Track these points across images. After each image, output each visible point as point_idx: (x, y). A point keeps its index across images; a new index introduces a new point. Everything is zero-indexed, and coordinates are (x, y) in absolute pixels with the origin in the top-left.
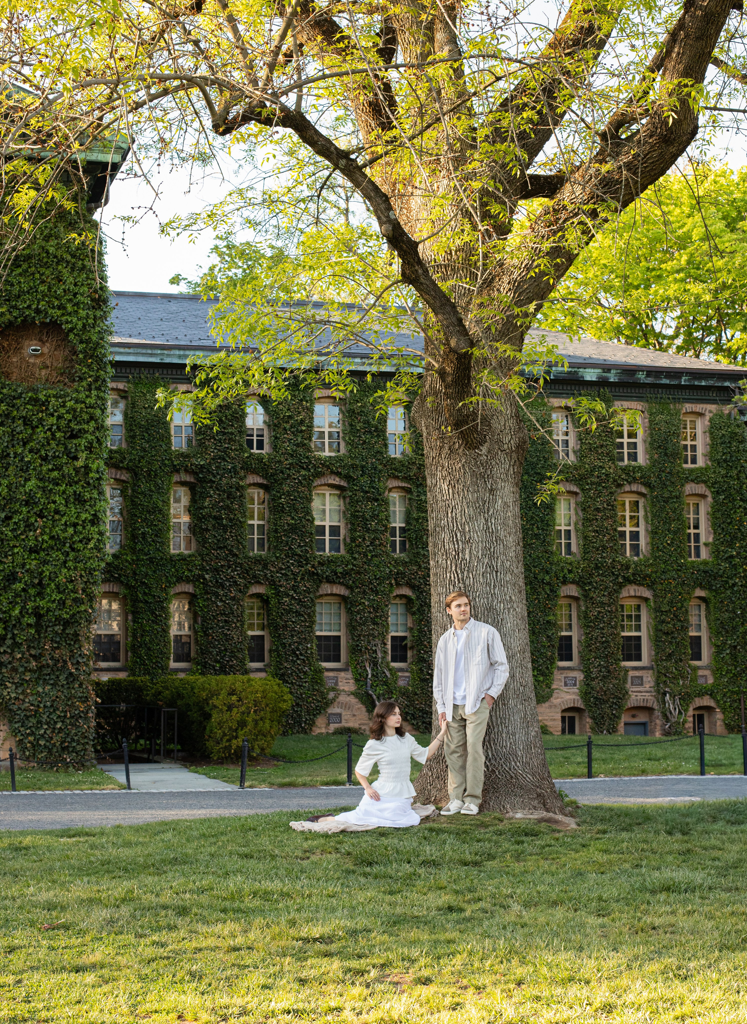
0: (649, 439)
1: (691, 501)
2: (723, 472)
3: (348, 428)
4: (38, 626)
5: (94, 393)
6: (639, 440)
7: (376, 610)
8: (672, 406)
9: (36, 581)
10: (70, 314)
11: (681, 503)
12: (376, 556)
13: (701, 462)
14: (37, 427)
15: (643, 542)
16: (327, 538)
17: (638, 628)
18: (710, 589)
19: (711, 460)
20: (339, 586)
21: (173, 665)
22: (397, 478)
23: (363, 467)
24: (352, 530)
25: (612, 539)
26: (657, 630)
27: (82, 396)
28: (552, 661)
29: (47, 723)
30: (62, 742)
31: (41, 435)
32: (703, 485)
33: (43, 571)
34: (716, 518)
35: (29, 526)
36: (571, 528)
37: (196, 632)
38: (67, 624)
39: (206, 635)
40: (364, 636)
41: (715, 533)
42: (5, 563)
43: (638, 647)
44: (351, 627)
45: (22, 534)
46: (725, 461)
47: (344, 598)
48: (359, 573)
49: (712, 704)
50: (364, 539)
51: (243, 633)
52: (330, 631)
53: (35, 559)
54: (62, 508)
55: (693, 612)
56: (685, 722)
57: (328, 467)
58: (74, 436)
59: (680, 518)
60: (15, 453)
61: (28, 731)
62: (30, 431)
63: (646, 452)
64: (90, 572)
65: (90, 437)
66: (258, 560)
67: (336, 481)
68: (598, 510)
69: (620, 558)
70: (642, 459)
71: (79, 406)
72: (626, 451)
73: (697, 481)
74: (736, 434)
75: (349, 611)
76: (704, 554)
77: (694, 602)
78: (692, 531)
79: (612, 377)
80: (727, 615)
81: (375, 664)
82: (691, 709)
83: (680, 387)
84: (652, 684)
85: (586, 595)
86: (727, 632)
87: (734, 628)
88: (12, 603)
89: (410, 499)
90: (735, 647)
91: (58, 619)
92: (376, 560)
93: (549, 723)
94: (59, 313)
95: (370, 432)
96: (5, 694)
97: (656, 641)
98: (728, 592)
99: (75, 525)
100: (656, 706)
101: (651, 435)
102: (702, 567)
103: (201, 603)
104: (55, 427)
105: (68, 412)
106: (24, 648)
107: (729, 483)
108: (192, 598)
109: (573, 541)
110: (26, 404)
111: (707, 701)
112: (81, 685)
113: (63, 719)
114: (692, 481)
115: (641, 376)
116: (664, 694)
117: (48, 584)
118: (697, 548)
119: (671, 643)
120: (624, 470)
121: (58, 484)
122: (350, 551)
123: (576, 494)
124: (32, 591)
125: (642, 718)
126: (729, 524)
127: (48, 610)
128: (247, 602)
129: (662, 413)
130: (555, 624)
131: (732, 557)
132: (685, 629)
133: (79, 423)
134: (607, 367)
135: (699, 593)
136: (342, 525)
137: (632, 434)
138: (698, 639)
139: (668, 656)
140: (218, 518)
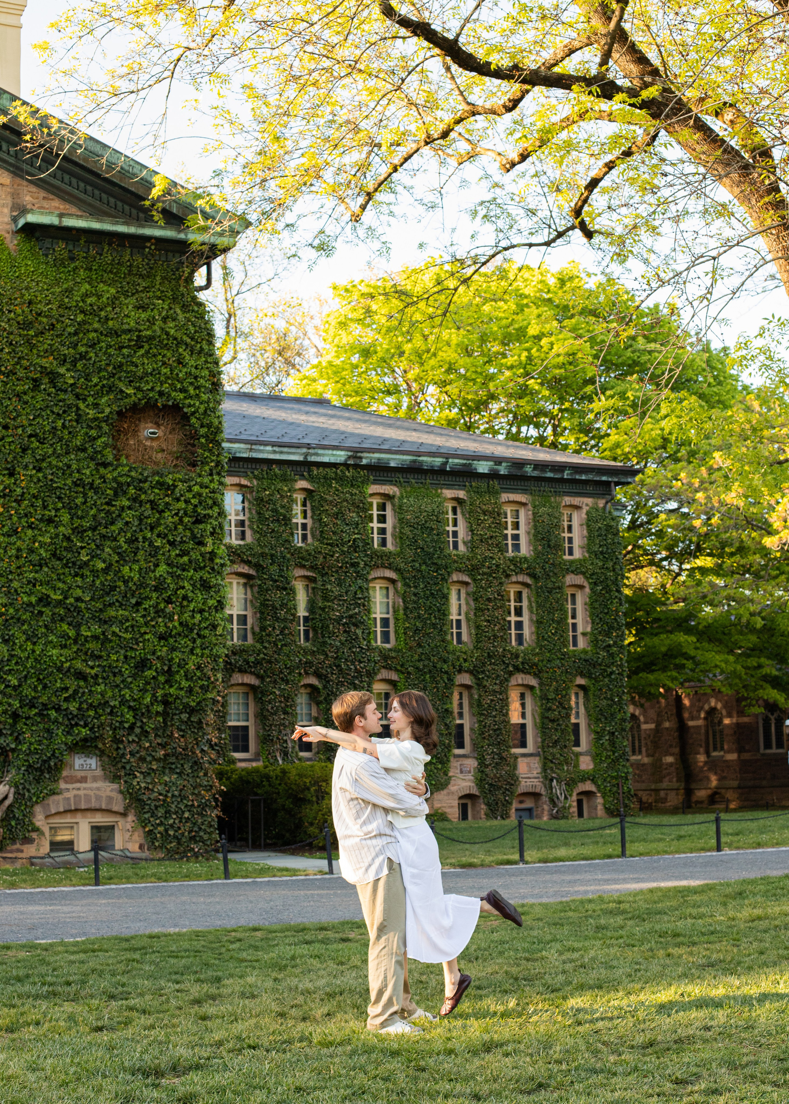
0: (533, 531)
1: (569, 592)
2: (600, 564)
3: (256, 517)
5: (216, 477)
6: (522, 532)
7: (287, 699)
8: (553, 499)
9: (166, 668)
10: (191, 397)
11: (561, 594)
12: (285, 645)
13: (577, 554)
14: (163, 511)
15: (527, 631)
16: (235, 626)
17: (524, 716)
18: (590, 677)
19: (588, 552)
20: (249, 676)
22: (303, 567)
23: (272, 555)
24: (262, 619)
25: (502, 629)
26: (543, 717)
27: (206, 480)
28: (449, 748)
29: (176, 813)
30: (190, 832)
31: (169, 519)
32: (581, 576)
33: (172, 658)
34: (594, 608)
35: (159, 612)
36: (462, 617)
40: (276, 726)
41: (593, 623)
42: (136, 650)
43: (524, 735)
44: (262, 717)
45: (152, 620)
46: (602, 553)
47: (252, 688)
48: (270, 662)
49: (593, 788)
50: (274, 628)
52: (239, 721)
53: (164, 646)
54: (190, 594)
55: (575, 699)
56: (570, 806)
57: (239, 555)
58: (198, 522)
59: (560, 608)
60: (144, 538)
61: (158, 821)
62: (157, 515)
63: (530, 543)
65: (215, 523)
67: (245, 569)
68: (489, 600)
69: (508, 648)
70: (525, 550)
71: (205, 491)
72: (510, 542)
73: (575, 572)
74: (611, 527)
75: (259, 700)
76: (582, 643)
77: (575, 690)
78: (571, 621)
79: (503, 470)
80: (605, 702)
81: (284, 754)
82: (575, 794)
83: (562, 480)
84: (539, 770)
85: (479, 684)
86: (606, 719)
87: (612, 715)
88: (144, 691)
89: (313, 589)
90: (613, 733)
92: (286, 649)
93: (447, 810)
94: (182, 396)
95: (278, 520)
96: (135, 783)
97: (542, 728)
98: (606, 680)
99: (201, 611)
100: (543, 792)
101: (535, 527)
102: (582, 656)
104: (182, 512)
105: (194, 497)
106: (152, 736)
107: (605, 575)
109: (465, 630)
110: (153, 488)
111: (588, 786)
112: (206, 774)
113: (190, 808)
114: (572, 572)
115: (529, 470)
116: (551, 780)
117: (178, 671)
118: (575, 637)
119: (556, 730)
120: (512, 560)
121: (184, 570)
122: (260, 640)
123: (467, 584)
124: (162, 679)
125: (529, 804)
126: (606, 614)
127: (177, 698)
129: (544, 506)
130: (452, 713)
131: (609, 646)
132: (568, 716)
133: (205, 509)
134: (498, 461)
135: (580, 681)
136: (249, 614)
137: (516, 526)
138: (577, 726)
139: (556, 742)
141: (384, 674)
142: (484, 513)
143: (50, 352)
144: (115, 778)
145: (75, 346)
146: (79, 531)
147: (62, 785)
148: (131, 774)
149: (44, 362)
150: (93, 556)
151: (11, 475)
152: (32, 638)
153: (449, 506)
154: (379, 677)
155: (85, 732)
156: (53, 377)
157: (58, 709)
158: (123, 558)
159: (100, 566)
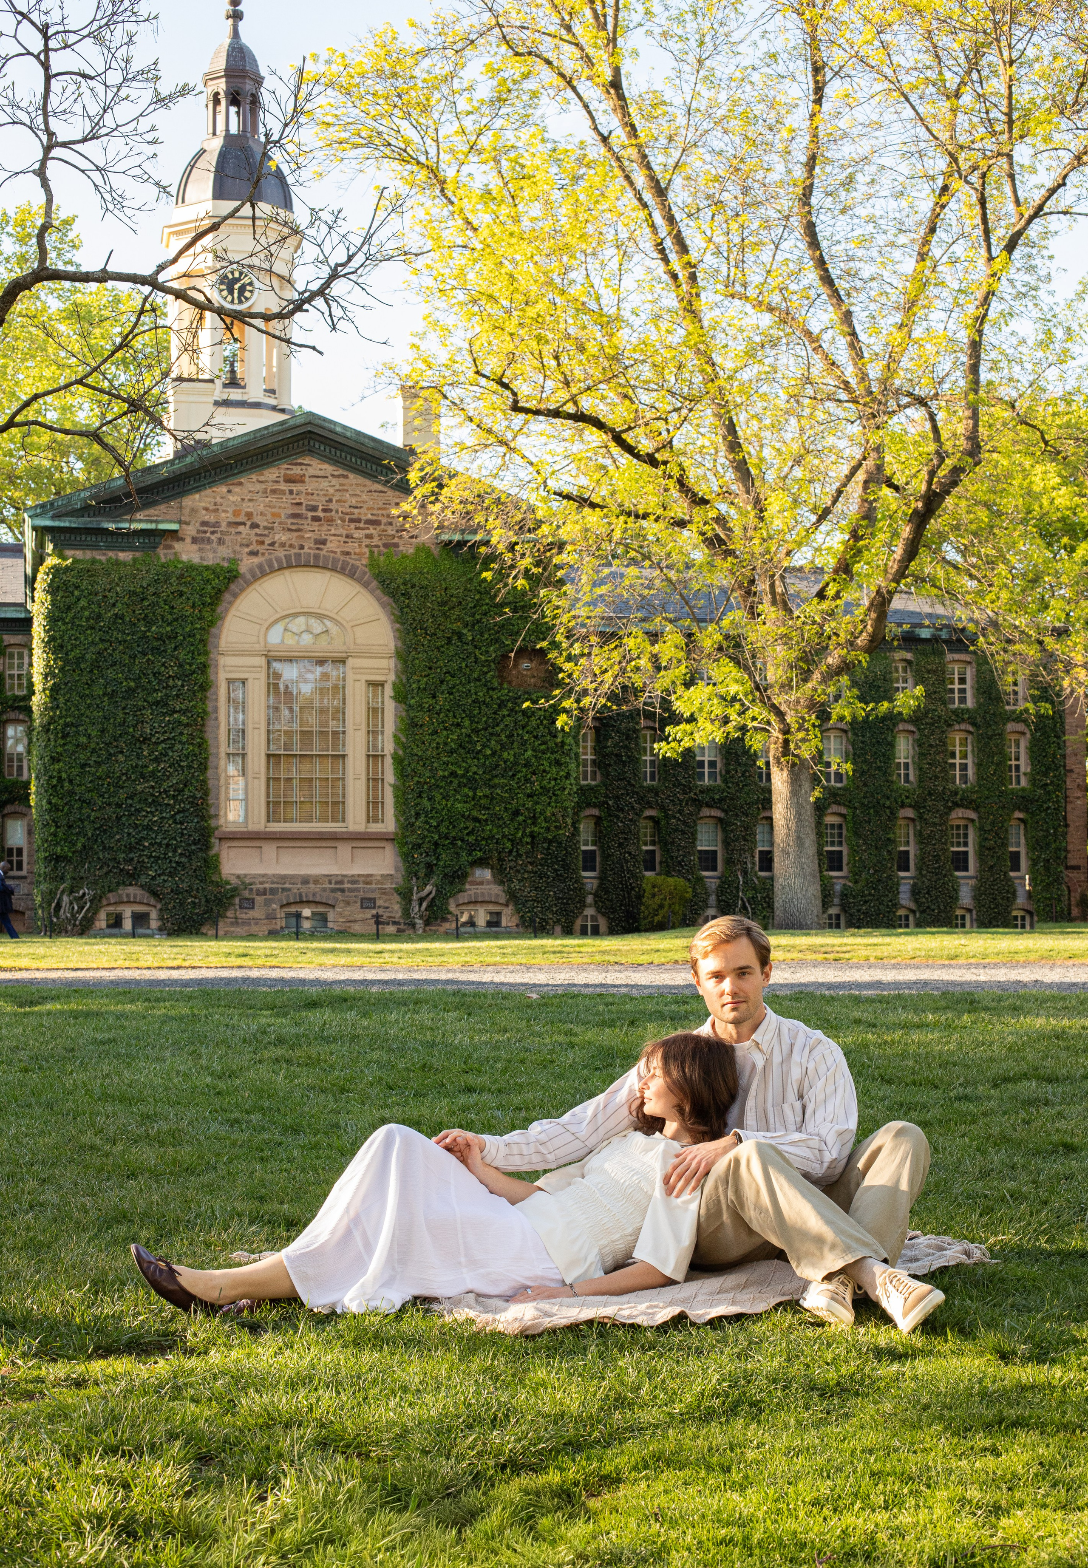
0: (976, 686)
1: (1012, 737)
4: (532, 843)
6: (968, 686)
7: (746, 829)
9: (532, 815)
11: (1003, 739)
12: (746, 786)
13: (1021, 705)
15: (970, 772)
16: (706, 770)
17: (966, 844)
18: (1027, 812)
20: (716, 810)
24: (727, 764)
25: (943, 770)
26: (981, 846)
32: (1022, 724)
33: (536, 809)
34: (1034, 752)
35: (527, 780)
36: (909, 761)
37: (600, 847)
38: (550, 842)
40: (736, 850)
41: (1032, 764)
42: (512, 804)
43: (966, 860)
44: (726, 843)
45: (522, 785)
47: (720, 820)
48: (732, 799)
50: (736, 772)
51: (639, 848)
52: (709, 846)
53: (531, 801)
54: (547, 769)
55: (1013, 831)
59: (1001, 752)
61: (527, 910)
62: (526, 720)
63: (974, 696)
64: (566, 809)
66: (651, 789)
68: (931, 746)
69: (950, 786)
70: (970, 703)
72: (956, 695)
73: (1017, 720)
75: (724, 830)
76: (1024, 782)
78: (1013, 763)
79: (943, 636)
80: (1041, 834)
81: (745, 873)
84: (975, 891)
85: (921, 817)
86: (1041, 848)
87: (1047, 845)
88: (517, 829)
90: (1047, 861)
91: (545, 839)
92: (746, 789)
96: (513, 886)
97: (980, 855)
98: (1043, 814)
99: (555, 779)
101: (978, 682)
102: (1020, 793)
103: (605, 823)
104: (542, 717)
105: (550, 707)
106: (524, 857)
107: (1045, 722)
108: (598, 820)
109: (911, 771)
110: (524, 702)
114: (1013, 720)
117: (540, 817)
118: (1018, 777)
119: (993, 857)
120: (954, 712)
122: (725, 781)
123: (913, 732)
124: (529, 822)
126: (1044, 756)
128: (643, 823)
130: (894, 841)
131: (1046, 784)
132: (1004, 845)
133: (557, 714)
135: (1018, 814)
136: (718, 760)
137: (962, 681)
138: (1017, 854)
139: (990, 868)
140: (618, 756)
141: (834, 808)
142: (929, 672)
143: (459, 619)
144: (502, 883)
145: (473, 615)
146: (476, 731)
147: (467, 886)
148: (510, 880)
149: (455, 627)
150: (484, 746)
151: (434, 697)
152: (446, 797)
153: (900, 666)
154: (830, 811)
155: (479, 854)
156: (460, 636)
157: (463, 840)
158: (503, 747)
159: (489, 752)
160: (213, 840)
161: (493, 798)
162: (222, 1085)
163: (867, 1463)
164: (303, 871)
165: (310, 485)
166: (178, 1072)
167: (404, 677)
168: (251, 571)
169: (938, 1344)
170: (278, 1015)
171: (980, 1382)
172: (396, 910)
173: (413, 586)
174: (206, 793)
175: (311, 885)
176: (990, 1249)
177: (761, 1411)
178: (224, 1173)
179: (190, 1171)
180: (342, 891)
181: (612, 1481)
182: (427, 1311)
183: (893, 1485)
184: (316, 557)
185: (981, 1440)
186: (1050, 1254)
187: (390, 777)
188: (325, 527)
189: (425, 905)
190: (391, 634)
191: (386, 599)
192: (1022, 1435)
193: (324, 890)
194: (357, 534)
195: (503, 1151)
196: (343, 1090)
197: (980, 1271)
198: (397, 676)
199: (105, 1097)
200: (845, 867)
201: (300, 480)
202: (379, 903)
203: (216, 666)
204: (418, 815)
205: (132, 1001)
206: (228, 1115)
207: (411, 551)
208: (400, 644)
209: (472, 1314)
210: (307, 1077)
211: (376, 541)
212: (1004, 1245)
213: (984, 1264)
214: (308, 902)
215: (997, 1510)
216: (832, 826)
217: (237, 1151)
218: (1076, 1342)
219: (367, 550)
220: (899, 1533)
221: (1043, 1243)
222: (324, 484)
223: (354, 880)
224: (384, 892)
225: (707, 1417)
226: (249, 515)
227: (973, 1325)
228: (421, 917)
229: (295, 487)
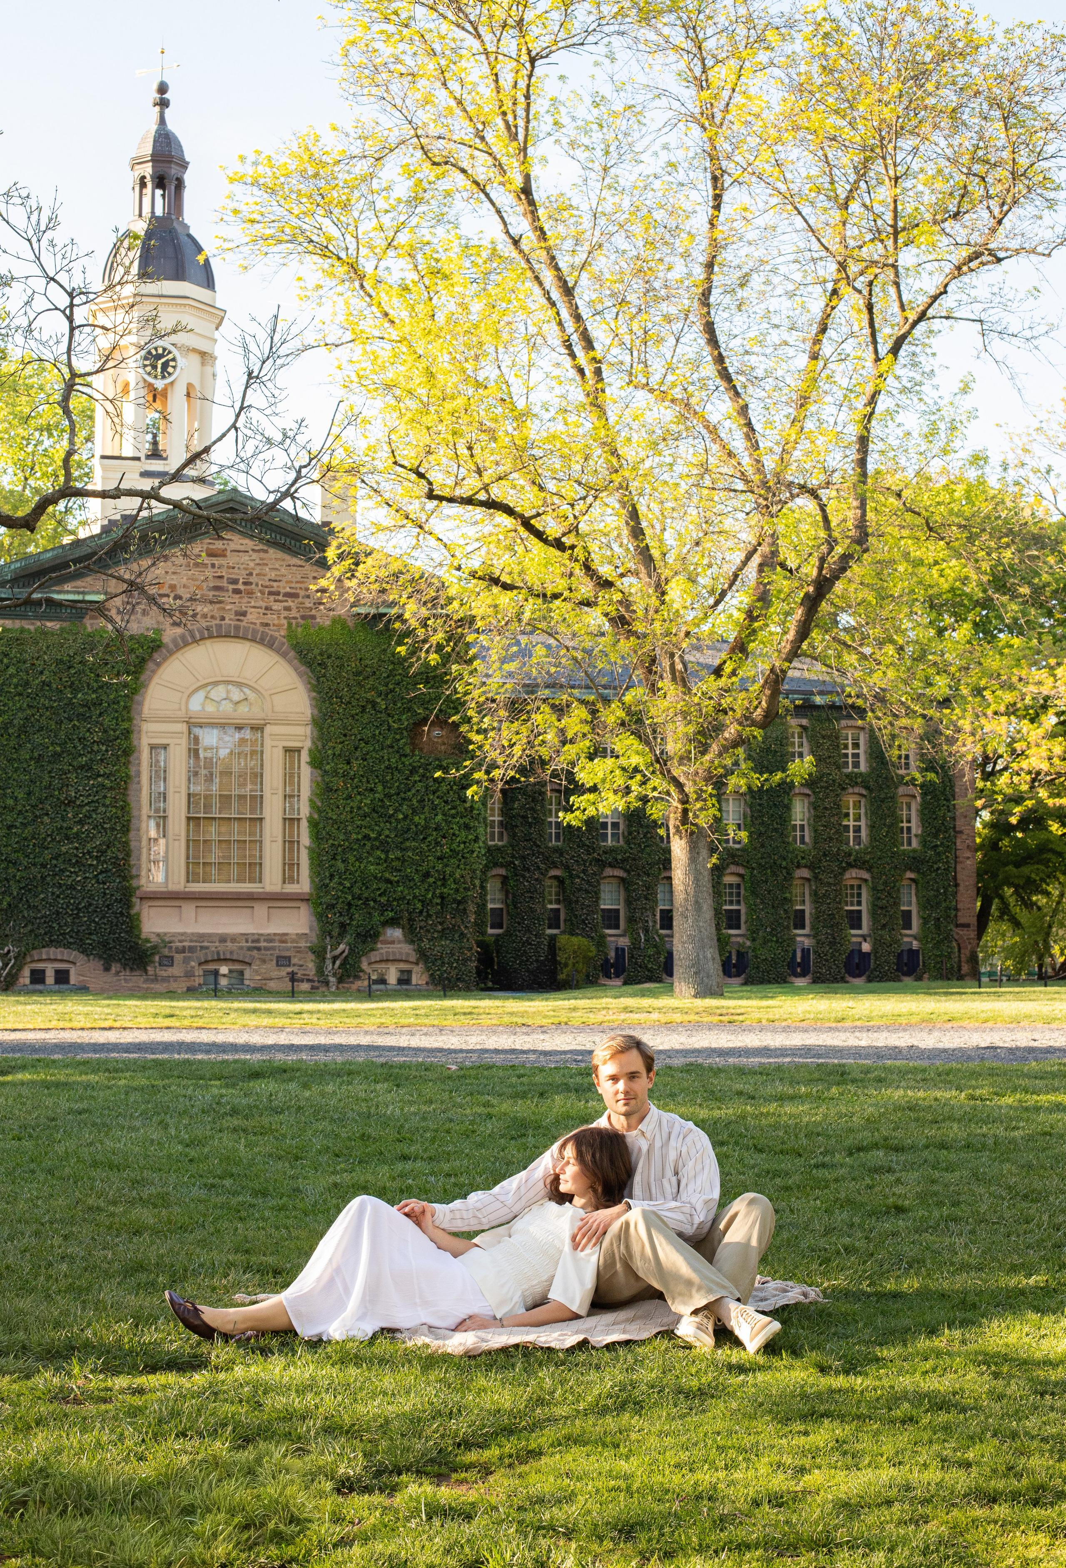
0: (869, 751)
1: (904, 801)
4: (442, 904)
7: (648, 889)
9: (441, 877)
11: (895, 802)
12: (648, 846)
13: (913, 769)
15: (864, 834)
16: (609, 831)
17: (859, 903)
18: (918, 872)
20: (619, 870)
21: (490, 931)
24: (629, 826)
25: (837, 832)
26: (874, 905)
29: (448, 963)
30: (457, 975)
32: (914, 788)
33: (446, 871)
34: (925, 814)
35: (437, 843)
36: (805, 823)
37: (507, 906)
38: (459, 903)
39: (516, 907)
40: (638, 909)
41: (923, 827)
42: (423, 866)
43: (860, 919)
44: (629, 902)
45: (432, 848)
46: (932, 768)
47: (622, 880)
48: (634, 859)
50: (639, 833)
51: (544, 906)
52: (612, 905)
53: (440, 863)
54: (457, 832)
55: (905, 890)
59: (894, 815)
61: (437, 968)
63: (867, 760)
64: (474, 871)
66: (556, 850)
68: (826, 808)
69: (844, 847)
70: (863, 768)
72: (850, 760)
73: (908, 784)
75: (627, 889)
76: (915, 844)
77: (905, 882)
78: (905, 825)
79: (839, 702)
80: (932, 893)
81: (647, 931)
85: (816, 877)
86: (932, 907)
88: (428, 890)
90: (938, 919)
91: (455, 900)
92: (648, 850)
94: (454, 712)
96: (423, 945)
97: (873, 914)
98: (933, 875)
99: (464, 842)
101: (871, 748)
102: (912, 854)
103: (512, 883)
104: (452, 783)
106: (434, 917)
107: (935, 786)
108: (505, 879)
109: (807, 833)
110: (435, 768)
112: (468, 941)
113: (457, 961)
114: (905, 784)
117: (449, 879)
118: (909, 839)
119: (885, 915)
120: (848, 776)
122: (628, 842)
123: (809, 796)
124: (439, 883)
126: (934, 819)
127: (449, 895)
128: (548, 882)
130: (790, 901)
131: (936, 846)
132: (897, 904)
133: (467, 780)
135: (910, 875)
136: (621, 821)
137: (856, 745)
138: (909, 913)
139: (884, 926)
140: (525, 817)
141: (733, 868)
142: (823, 737)
143: (373, 688)
144: (412, 942)
145: (387, 685)
146: (389, 796)
147: (379, 945)
148: (421, 940)
149: (369, 696)
150: (396, 811)
151: (348, 763)
152: (359, 859)
153: (796, 732)
154: (729, 871)
155: (391, 914)
156: (374, 704)
157: (375, 901)
158: (414, 812)
159: (401, 816)
160: (134, 900)
161: (404, 861)
162: (193, 1153)
163: (715, 1441)
164: (221, 930)
165: (232, 559)
166: (152, 1141)
167: (320, 744)
168: (174, 641)
169: (776, 1362)
170: (227, 1086)
171: (802, 1387)
172: (310, 967)
173: (329, 657)
174: (128, 854)
175: (229, 944)
176: (824, 1292)
177: (642, 1408)
178: (212, 1230)
179: (183, 1228)
180: (259, 949)
181: (536, 1454)
182: (393, 1338)
183: (732, 1453)
184: (237, 628)
185: (799, 1426)
186: (869, 1295)
187: (305, 839)
188: (246, 600)
189: (338, 963)
190: (308, 703)
191: (303, 668)
192: (826, 1421)
193: (241, 948)
194: (277, 606)
195: (449, 1216)
196: (297, 1158)
197: (813, 1308)
198: (313, 743)
199: (95, 1164)
200: (743, 926)
201: (222, 554)
202: (294, 961)
203: (140, 732)
204: (332, 876)
205: (95, 1071)
206: (205, 1180)
207: (328, 623)
208: (316, 712)
209: (427, 1340)
210: (266, 1145)
211: (294, 613)
212: (834, 1288)
213: (816, 1303)
214: (225, 960)
215: (802, 1471)
216: (731, 885)
217: (219, 1212)
218: (878, 1360)
219: (285, 622)
220: (732, 1483)
221: (865, 1286)
222: (245, 558)
223: (269, 938)
224: (298, 950)
225: (604, 1411)
226: (173, 587)
227: (802, 1347)
228: (334, 975)
229: (217, 561)
